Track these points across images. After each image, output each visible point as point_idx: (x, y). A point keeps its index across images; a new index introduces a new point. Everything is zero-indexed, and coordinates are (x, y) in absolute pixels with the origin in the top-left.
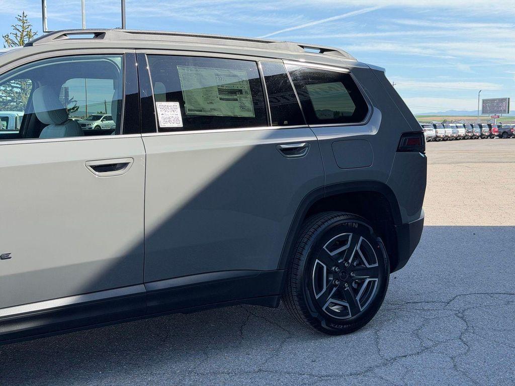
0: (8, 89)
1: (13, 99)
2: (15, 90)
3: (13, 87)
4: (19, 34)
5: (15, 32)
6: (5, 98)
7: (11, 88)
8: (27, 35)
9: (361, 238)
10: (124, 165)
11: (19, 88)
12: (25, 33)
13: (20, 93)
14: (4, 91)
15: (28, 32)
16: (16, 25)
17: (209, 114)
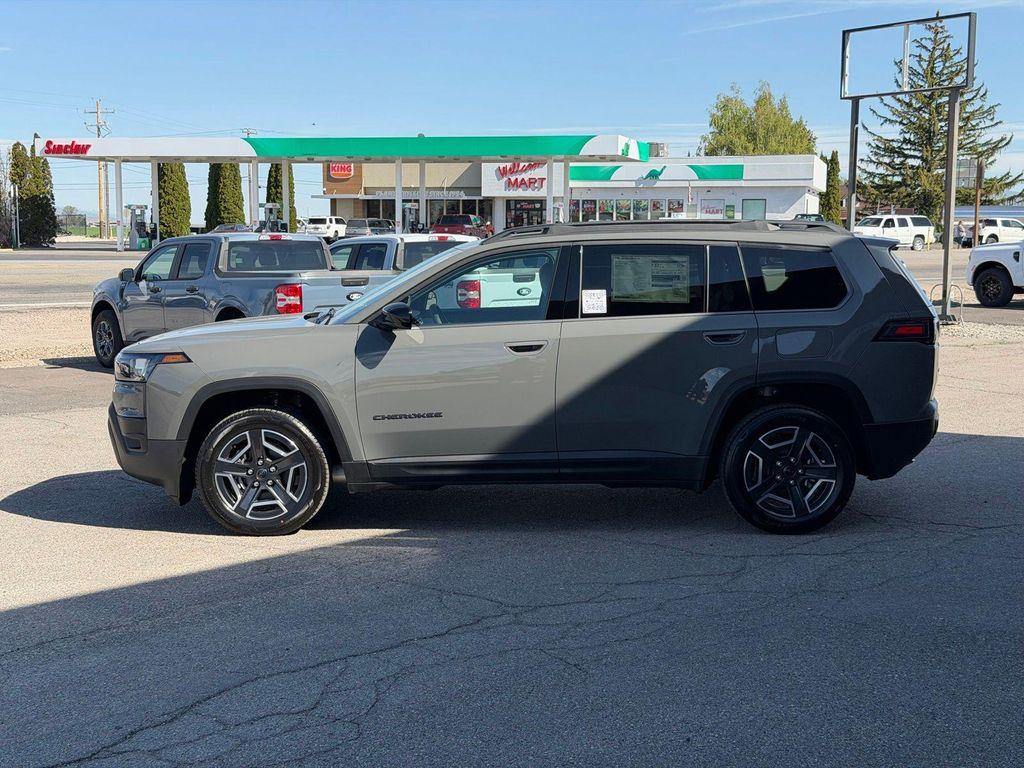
0: (898, 161)
1: (904, 180)
2: (911, 162)
3: (907, 157)
4: (926, 55)
5: (918, 51)
6: (890, 178)
7: (902, 159)
8: (940, 56)
9: (812, 434)
10: (539, 347)
11: (919, 158)
12: (938, 53)
13: (918, 168)
14: (888, 164)
15: (943, 49)
16: (921, 39)
17: (637, 300)
